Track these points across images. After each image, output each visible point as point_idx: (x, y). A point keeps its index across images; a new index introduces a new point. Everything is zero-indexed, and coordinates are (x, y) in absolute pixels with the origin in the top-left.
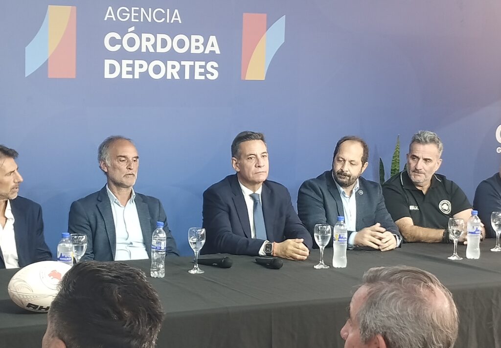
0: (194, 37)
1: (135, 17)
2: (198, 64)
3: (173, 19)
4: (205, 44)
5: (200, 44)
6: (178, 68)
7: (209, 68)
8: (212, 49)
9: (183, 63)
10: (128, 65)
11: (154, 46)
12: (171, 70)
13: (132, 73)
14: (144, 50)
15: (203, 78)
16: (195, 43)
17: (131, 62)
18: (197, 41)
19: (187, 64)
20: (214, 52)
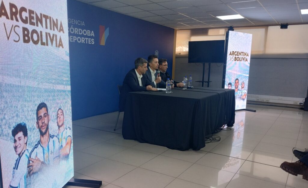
0: (88, 31)
1: (73, 22)
2: (89, 39)
3: (83, 24)
4: (91, 33)
5: (89, 33)
6: (84, 40)
7: (92, 41)
8: (93, 35)
9: (86, 38)
10: (72, 38)
11: (78, 32)
12: (83, 40)
13: (72, 40)
14: (75, 33)
15: (90, 43)
16: (88, 33)
17: (72, 37)
18: (89, 32)
19: (87, 39)
20: (93, 36)
